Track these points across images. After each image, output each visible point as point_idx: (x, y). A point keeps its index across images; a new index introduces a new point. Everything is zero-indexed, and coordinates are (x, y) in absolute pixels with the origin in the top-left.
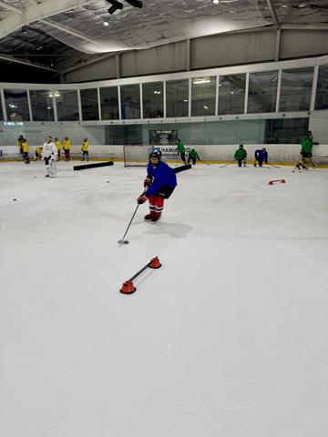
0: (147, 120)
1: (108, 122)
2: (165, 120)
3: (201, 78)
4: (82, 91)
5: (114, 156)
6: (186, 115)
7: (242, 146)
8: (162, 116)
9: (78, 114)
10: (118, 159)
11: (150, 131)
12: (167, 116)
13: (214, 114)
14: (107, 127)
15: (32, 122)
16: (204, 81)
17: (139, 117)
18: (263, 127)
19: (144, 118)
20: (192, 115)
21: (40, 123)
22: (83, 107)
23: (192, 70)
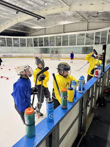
0: (50, 47)
1: (40, 47)
2: (55, 47)
11: (51, 50)
13: (68, 45)
15: (20, 47)
18: (81, 49)
20: (62, 46)
23: (64, 33)
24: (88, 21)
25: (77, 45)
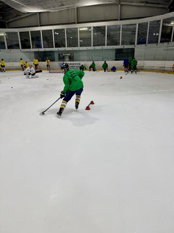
0: (57, 48)
2: (67, 49)
4: (20, 33)
6: (77, 46)
7: (105, 62)
8: (65, 46)
10: (44, 69)
11: (59, 54)
13: (91, 46)
14: (36, 52)
16: (84, 29)
17: (53, 47)
18: (114, 52)
20: (80, 46)
24: (122, 3)
25: (107, 45)
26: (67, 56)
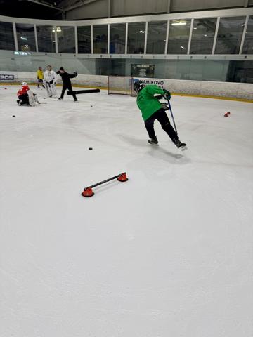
0: (129, 55)
1: (98, 56)
2: (145, 56)
3: (179, 20)
4: (78, 28)
5: (101, 85)
6: (163, 53)
8: (143, 53)
9: (75, 48)
10: (103, 87)
11: (132, 65)
12: (147, 53)
13: (186, 53)
14: (98, 60)
15: (37, 53)
16: (180, 23)
17: (124, 53)
18: (226, 67)
19: (128, 53)
20: (168, 53)
21: (44, 54)
22: (79, 42)
23: (171, 13)
25: (215, 53)
26: (143, 68)
